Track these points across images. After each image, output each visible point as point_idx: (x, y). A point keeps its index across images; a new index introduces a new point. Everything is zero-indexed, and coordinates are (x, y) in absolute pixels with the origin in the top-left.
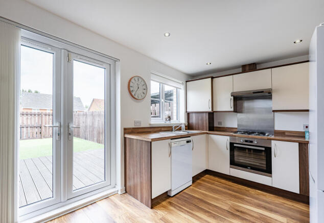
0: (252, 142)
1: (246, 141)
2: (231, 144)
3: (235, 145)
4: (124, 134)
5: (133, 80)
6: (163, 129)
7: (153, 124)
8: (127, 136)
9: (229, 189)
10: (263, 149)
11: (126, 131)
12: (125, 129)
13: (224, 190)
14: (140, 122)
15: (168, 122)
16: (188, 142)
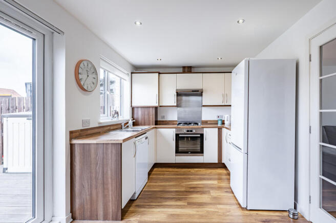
0: (191, 131)
1: (188, 131)
2: (177, 135)
3: (180, 135)
4: (71, 139)
5: (82, 65)
6: (112, 128)
7: (104, 123)
8: (75, 142)
9: (178, 175)
10: (199, 135)
11: (73, 135)
12: (71, 132)
13: (175, 176)
14: (88, 122)
15: (115, 120)
16: (146, 138)
